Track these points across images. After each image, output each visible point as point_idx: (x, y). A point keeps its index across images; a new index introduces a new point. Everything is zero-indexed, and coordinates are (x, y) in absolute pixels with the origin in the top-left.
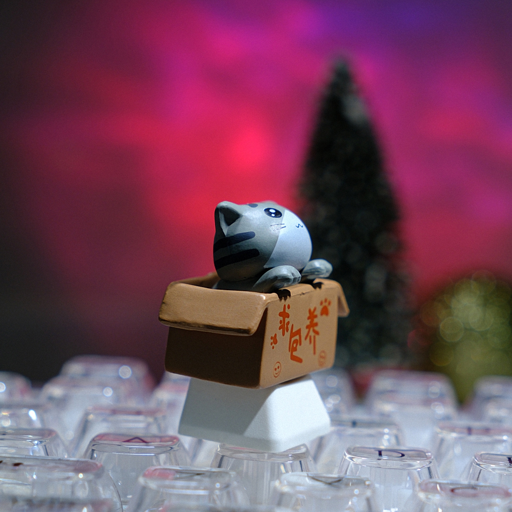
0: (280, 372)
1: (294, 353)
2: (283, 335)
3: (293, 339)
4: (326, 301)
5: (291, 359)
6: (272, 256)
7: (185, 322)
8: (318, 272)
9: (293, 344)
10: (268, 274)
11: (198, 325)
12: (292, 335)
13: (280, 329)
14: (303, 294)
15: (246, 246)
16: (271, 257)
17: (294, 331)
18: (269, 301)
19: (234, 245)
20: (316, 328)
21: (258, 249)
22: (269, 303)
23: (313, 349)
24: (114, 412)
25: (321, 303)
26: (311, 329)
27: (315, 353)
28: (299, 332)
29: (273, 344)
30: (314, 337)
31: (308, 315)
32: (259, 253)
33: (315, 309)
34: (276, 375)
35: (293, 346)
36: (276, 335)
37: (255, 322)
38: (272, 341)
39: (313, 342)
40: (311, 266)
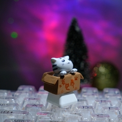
24: (29, 99)
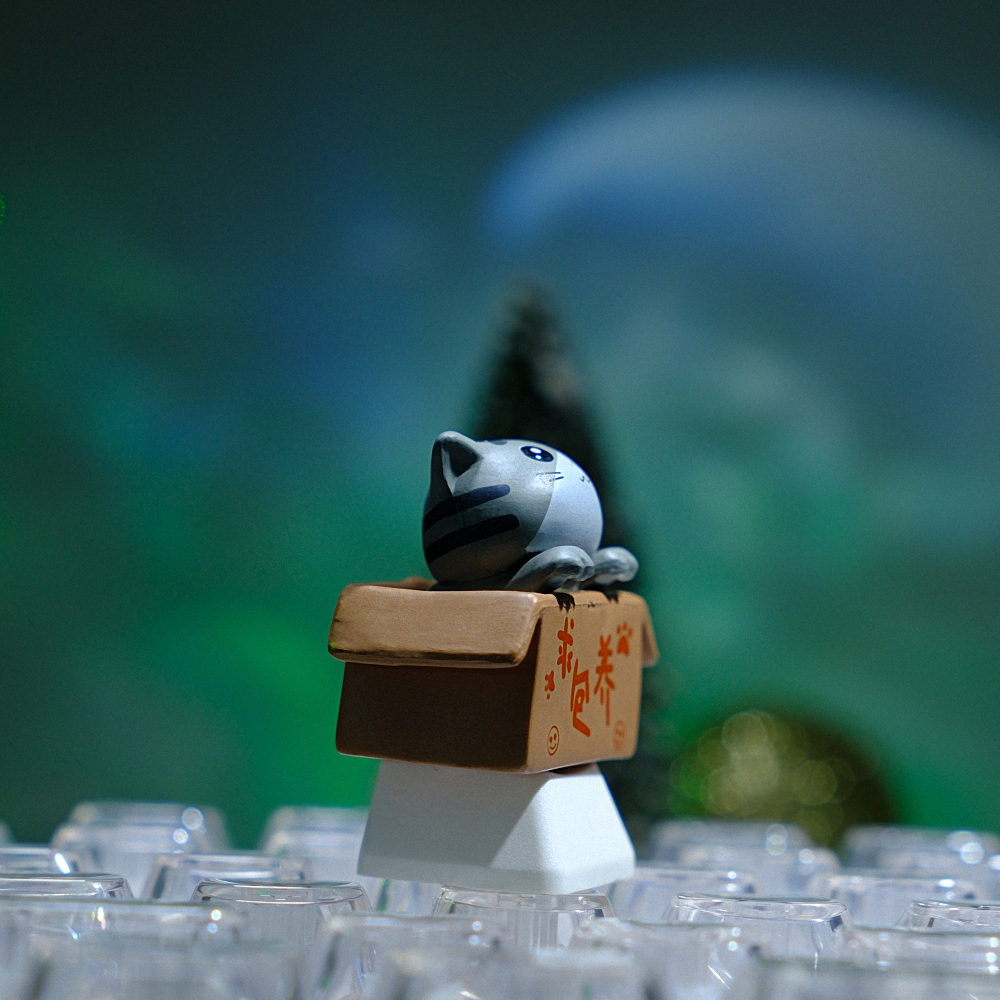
0: (557, 745)
1: (579, 715)
2: (564, 677)
3: (577, 688)
4: (625, 627)
5: (575, 725)
6: (542, 529)
7: (382, 651)
8: (616, 567)
9: (577, 697)
10: (535, 562)
11: (411, 655)
12: (577, 680)
13: (559, 663)
14: (593, 606)
15: (492, 509)
16: (539, 531)
17: (578, 673)
18: (544, 606)
19: (470, 510)
20: (611, 676)
21: (517, 515)
22: (544, 609)
23: (605, 713)
25: (619, 631)
26: (604, 676)
27: (608, 723)
28: (584, 677)
29: (549, 691)
30: (608, 692)
31: (599, 647)
32: (517, 521)
33: (609, 638)
34: (552, 752)
35: (577, 701)
36: (552, 673)
37: (522, 641)
38: (547, 683)
39: (605, 700)
40: (602, 557)
